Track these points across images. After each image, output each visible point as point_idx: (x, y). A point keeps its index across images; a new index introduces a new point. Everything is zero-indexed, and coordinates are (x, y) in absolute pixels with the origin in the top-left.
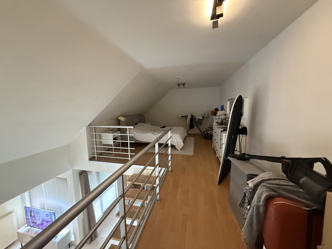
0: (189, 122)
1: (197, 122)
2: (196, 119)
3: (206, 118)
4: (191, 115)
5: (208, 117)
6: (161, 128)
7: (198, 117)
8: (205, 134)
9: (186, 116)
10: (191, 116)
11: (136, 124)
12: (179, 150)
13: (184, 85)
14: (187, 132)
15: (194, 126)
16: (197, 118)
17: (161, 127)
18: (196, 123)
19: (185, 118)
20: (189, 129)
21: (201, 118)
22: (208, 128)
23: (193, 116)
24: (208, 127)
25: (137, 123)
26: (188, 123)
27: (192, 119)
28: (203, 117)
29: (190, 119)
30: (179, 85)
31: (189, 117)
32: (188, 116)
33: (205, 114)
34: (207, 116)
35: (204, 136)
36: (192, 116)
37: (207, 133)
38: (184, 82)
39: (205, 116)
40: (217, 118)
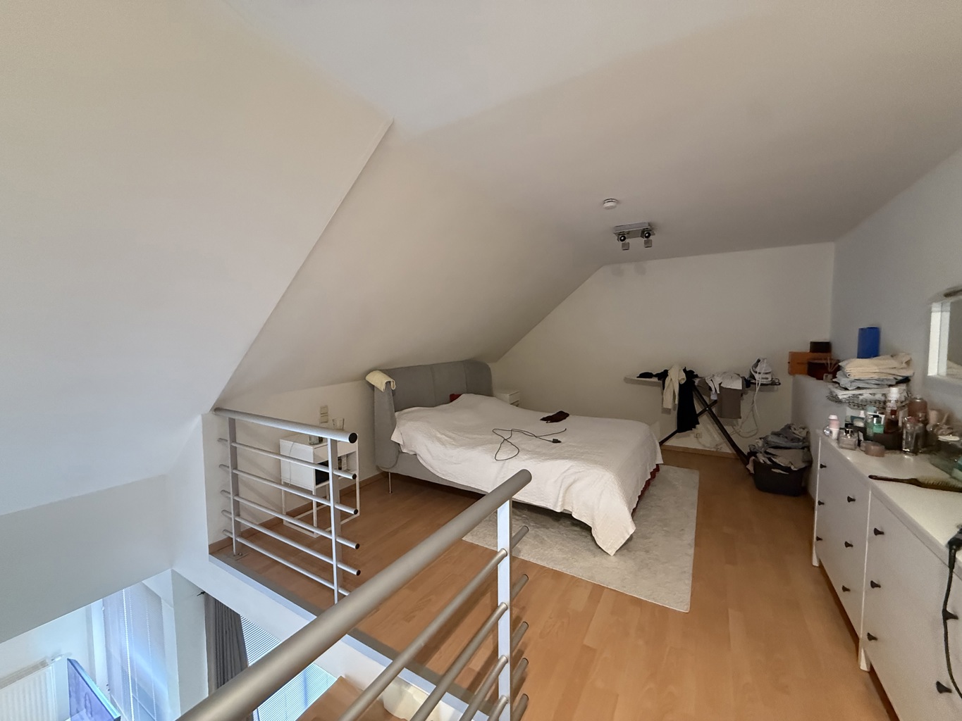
0: (677, 402)
1: (715, 402)
2: (710, 389)
3: (762, 385)
4: (685, 370)
5: (773, 383)
6: (544, 419)
7: (718, 380)
8: (756, 464)
9: (663, 376)
10: (683, 376)
11: (453, 397)
12: (612, 552)
13: (647, 233)
14: (661, 443)
15: (700, 420)
16: (715, 385)
17: (546, 415)
18: (708, 408)
19: (655, 380)
20: (674, 428)
21: (737, 385)
22: (777, 434)
23: (697, 376)
24: (777, 430)
25: (458, 396)
26: (670, 406)
27: (691, 387)
28: (744, 379)
29: (681, 386)
30: (622, 237)
31: (676, 378)
32: (670, 373)
33: (756, 365)
34: (769, 376)
35: (752, 471)
36: (690, 375)
37: (770, 459)
38: (647, 221)
39: (757, 376)
40: (842, 395)
